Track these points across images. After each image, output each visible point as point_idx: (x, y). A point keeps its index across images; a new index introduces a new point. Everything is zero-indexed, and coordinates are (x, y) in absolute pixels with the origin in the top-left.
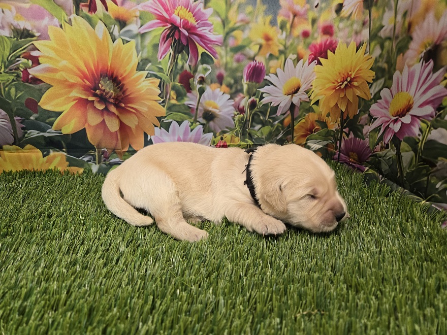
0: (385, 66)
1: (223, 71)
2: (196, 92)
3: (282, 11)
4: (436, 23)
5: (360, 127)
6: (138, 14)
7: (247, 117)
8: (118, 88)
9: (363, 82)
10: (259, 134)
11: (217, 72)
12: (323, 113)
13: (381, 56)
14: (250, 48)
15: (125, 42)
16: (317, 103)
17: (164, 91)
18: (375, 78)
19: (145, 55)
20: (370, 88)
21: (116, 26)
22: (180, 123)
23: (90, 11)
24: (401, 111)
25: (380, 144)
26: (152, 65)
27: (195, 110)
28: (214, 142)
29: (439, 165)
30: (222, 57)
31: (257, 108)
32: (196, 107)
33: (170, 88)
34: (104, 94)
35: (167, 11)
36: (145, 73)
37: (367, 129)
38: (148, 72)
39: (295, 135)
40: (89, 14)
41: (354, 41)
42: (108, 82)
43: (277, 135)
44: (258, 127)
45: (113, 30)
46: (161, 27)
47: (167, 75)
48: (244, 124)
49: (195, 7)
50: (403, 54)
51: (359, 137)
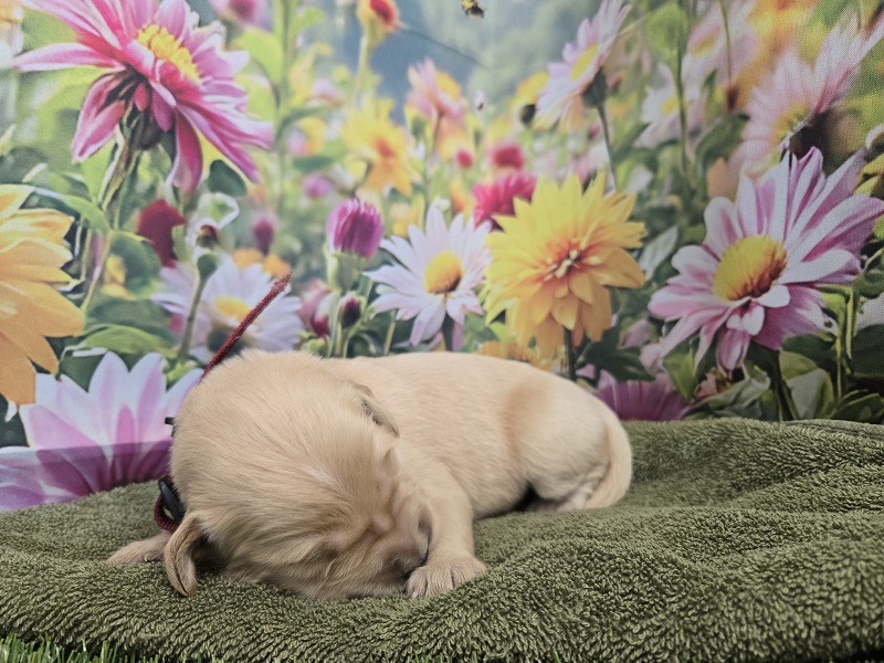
0: (675, 200)
1: (271, 217)
2: (189, 267)
3: (414, 97)
4: (807, 70)
5: (628, 354)
6: (18, 15)
7: (334, 348)
9: (614, 252)
11: (255, 218)
12: (519, 341)
13: (652, 185)
14: (343, 167)
16: (501, 317)
17: (85, 256)
18: (646, 234)
19: (28, 137)
20: (638, 258)
22: (130, 361)
24: (755, 281)
25: (711, 378)
26: (51, 169)
27: (185, 323)
30: (269, 180)
31: (363, 324)
32: (186, 313)
33: (107, 248)
35: (115, 27)
36: (21, 192)
37: (651, 354)
38: (31, 189)
41: (576, 171)
46: (92, 67)
47: (100, 207)
49: (200, 40)
50: (727, 159)
51: (633, 377)
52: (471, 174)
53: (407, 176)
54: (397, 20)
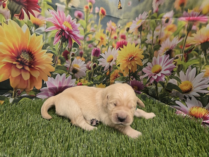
0: (149, 54)
1: (83, 51)
2: (70, 60)
3: (108, 28)
4: (170, 42)
5: (138, 76)
6: (45, 22)
7: (92, 72)
8: (31, 58)
9: (139, 59)
10: (96, 79)
11: (80, 51)
12: (121, 70)
13: (146, 50)
14: (95, 42)
15: (37, 35)
16: (119, 65)
17: (55, 60)
18: (144, 58)
19: (47, 42)
20: (142, 61)
21: (33, 27)
22: (61, 75)
23: (20, 18)
24: (157, 71)
25: (148, 84)
26: (50, 47)
28: (76, 83)
29: (173, 92)
30: (83, 45)
31: (96, 68)
32: (69, 67)
33: (58, 58)
34: (23, 60)
35: (60, 22)
36: (46, 50)
37: (141, 77)
39: (110, 79)
40: (19, 20)
41: (135, 42)
42: (26, 54)
43: (103, 79)
44: (96, 75)
45: (32, 29)
46: (56, 30)
47: (57, 52)
48: (90, 74)
49: (73, 22)
50: (157, 51)
51: (138, 80)
52: (116, 40)
53: (105, 43)
54: (106, 14)
